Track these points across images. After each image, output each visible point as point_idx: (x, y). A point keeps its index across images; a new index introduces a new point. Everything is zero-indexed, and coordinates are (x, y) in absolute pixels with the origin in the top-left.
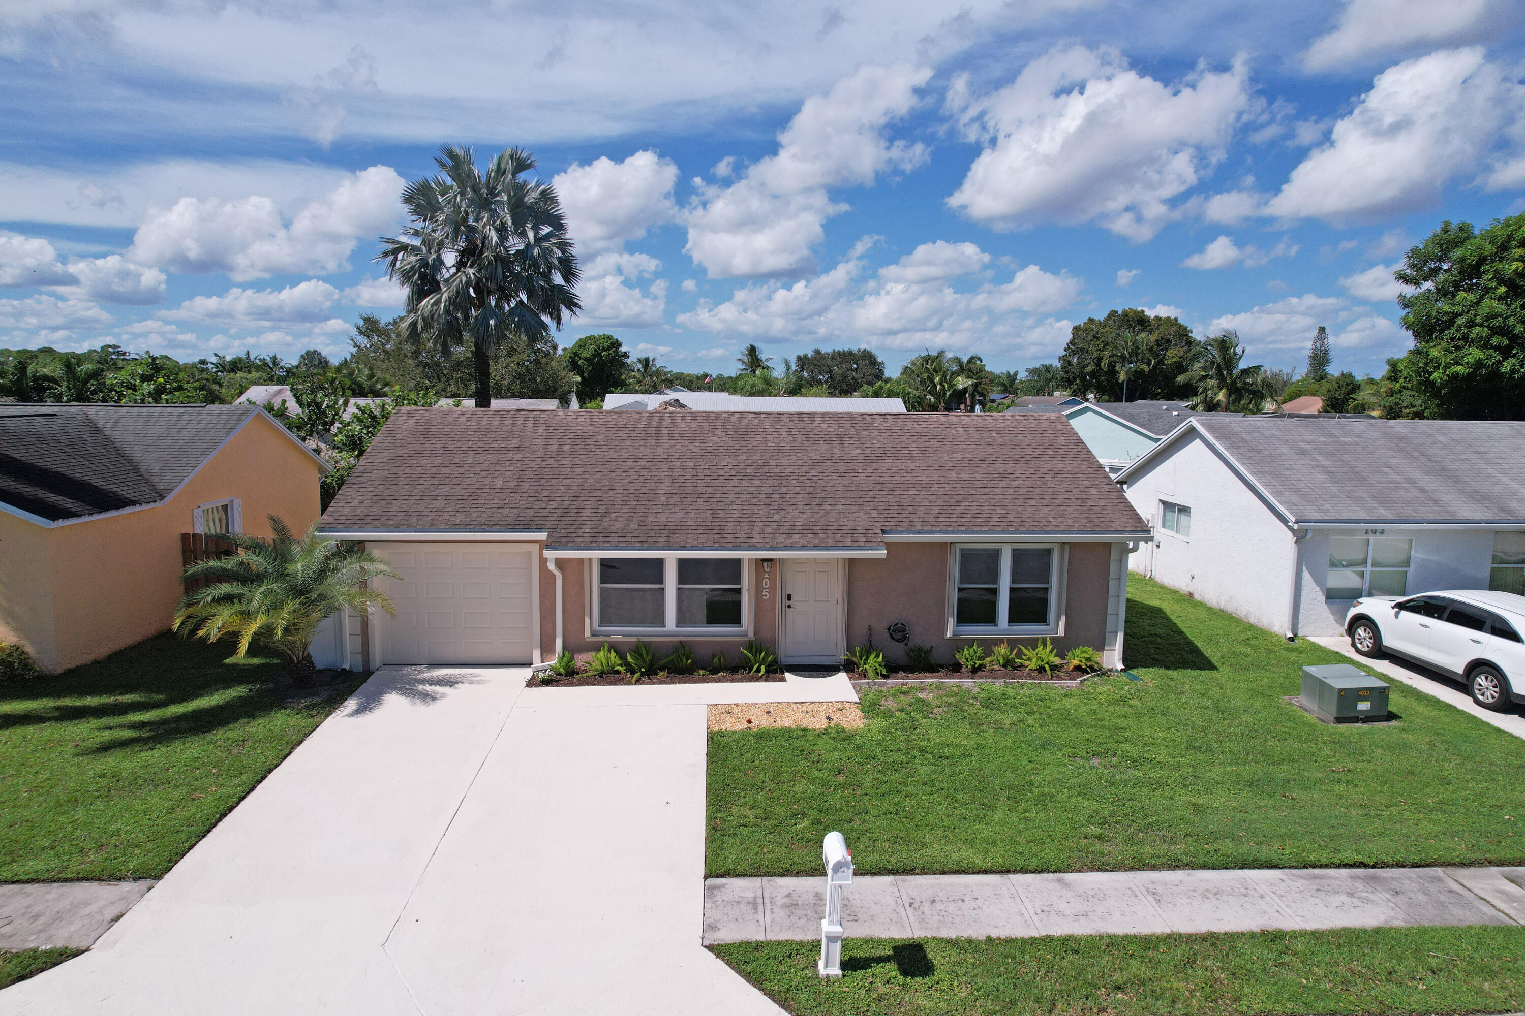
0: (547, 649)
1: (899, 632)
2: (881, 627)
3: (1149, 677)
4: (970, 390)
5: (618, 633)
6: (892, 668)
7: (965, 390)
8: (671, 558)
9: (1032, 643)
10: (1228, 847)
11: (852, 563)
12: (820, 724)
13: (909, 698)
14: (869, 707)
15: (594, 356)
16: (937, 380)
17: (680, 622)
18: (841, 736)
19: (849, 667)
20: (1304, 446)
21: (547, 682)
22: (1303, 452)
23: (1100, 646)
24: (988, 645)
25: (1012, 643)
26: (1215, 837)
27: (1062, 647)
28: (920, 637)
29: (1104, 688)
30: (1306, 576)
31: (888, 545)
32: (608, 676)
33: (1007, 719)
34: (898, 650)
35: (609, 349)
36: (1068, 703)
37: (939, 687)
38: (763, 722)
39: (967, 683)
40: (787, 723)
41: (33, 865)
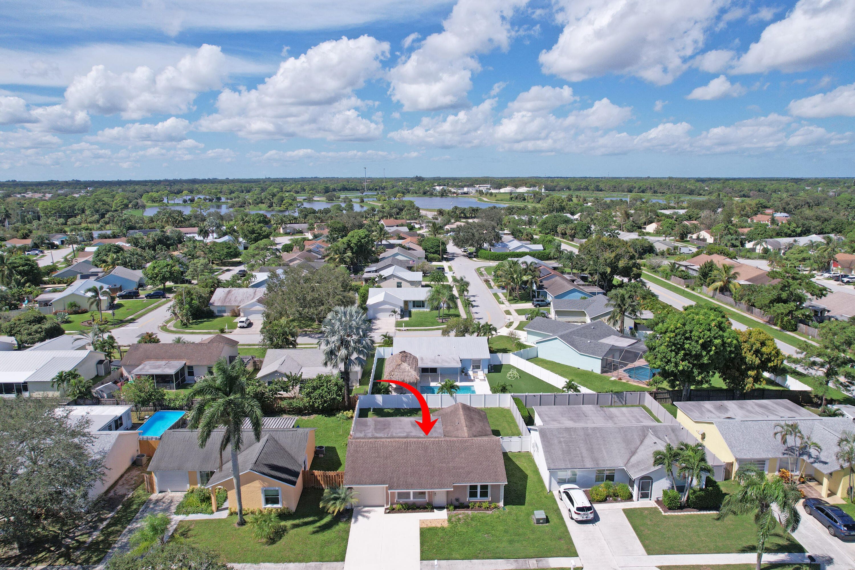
0: (387, 504)
1: (457, 500)
2: (454, 499)
3: (508, 508)
4: (530, 281)
5: (401, 501)
6: (456, 508)
8: (412, 491)
9: (484, 502)
11: (448, 491)
12: (439, 526)
13: (457, 517)
14: (450, 520)
16: (515, 276)
17: (414, 498)
18: (443, 529)
19: (447, 508)
21: (389, 513)
23: (499, 502)
24: (475, 503)
25: (480, 502)
27: (490, 503)
28: (462, 500)
29: (496, 512)
30: (552, 478)
31: (454, 487)
32: (399, 511)
33: (474, 523)
34: (457, 503)
36: (488, 518)
37: (464, 513)
38: (430, 525)
39: (470, 512)
40: (434, 525)
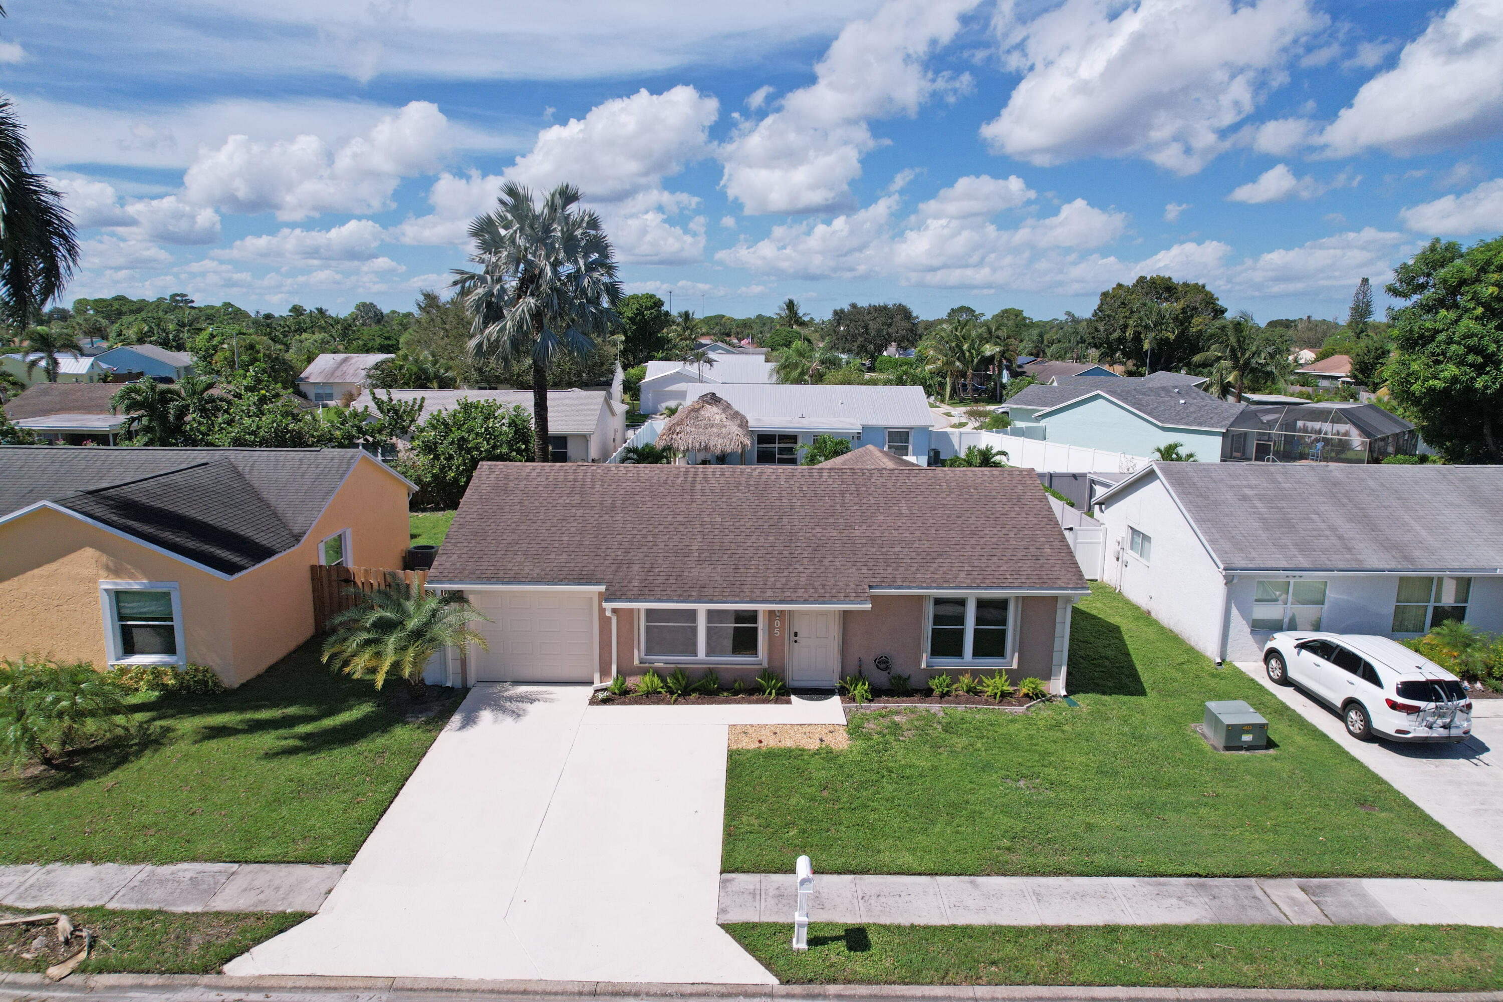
0: (605, 672)
1: (883, 663)
2: (869, 661)
3: (1085, 701)
4: (997, 357)
5: (660, 661)
6: (876, 693)
7: (992, 357)
8: (702, 608)
9: (991, 674)
10: (1101, 859)
11: (845, 614)
12: (814, 745)
13: (886, 722)
14: (854, 729)
15: (636, 315)
16: (965, 347)
17: (710, 651)
18: (829, 756)
19: (843, 692)
20: (1248, 492)
21: (605, 701)
22: (1245, 498)
23: (1047, 676)
24: (955, 675)
25: (975, 674)
26: (1092, 851)
27: (1015, 677)
28: (900, 667)
29: (1043, 713)
30: (1235, 612)
31: (874, 599)
32: (651, 697)
33: (960, 742)
34: (882, 678)
35: (651, 308)
36: (1013, 728)
37: (912, 711)
38: (771, 742)
39: (935, 708)
40: (788, 743)
41: (265, 851)
